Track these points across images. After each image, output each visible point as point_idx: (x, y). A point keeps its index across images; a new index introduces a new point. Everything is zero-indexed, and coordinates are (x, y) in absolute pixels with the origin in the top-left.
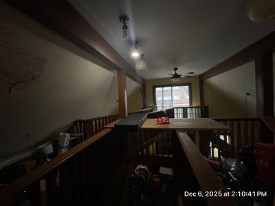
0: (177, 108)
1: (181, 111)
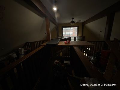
1: (73, 38)
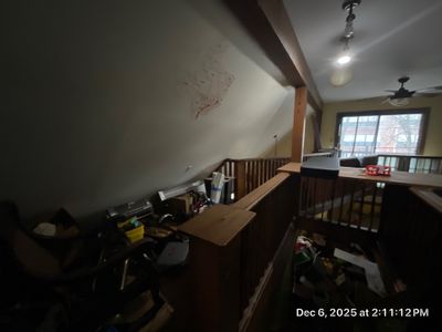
0: (386, 156)
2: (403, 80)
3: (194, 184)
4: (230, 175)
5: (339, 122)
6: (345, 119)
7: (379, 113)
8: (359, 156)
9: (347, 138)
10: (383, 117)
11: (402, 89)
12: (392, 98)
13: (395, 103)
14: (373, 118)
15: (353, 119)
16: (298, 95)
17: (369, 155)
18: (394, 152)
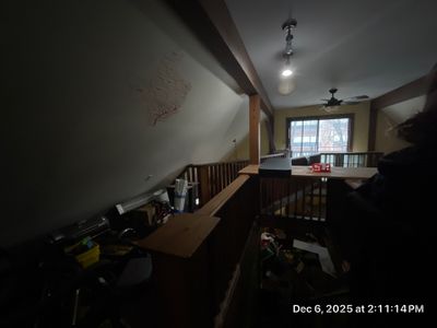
0: (326, 154)
2: (333, 91)
3: (156, 194)
4: (194, 180)
5: (288, 126)
6: (293, 123)
7: (318, 118)
8: (306, 155)
9: (296, 139)
10: (321, 121)
11: (333, 98)
12: (326, 105)
13: (329, 110)
14: (314, 122)
15: (299, 123)
16: (252, 102)
17: (314, 154)
18: (332, 150)
